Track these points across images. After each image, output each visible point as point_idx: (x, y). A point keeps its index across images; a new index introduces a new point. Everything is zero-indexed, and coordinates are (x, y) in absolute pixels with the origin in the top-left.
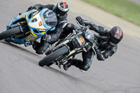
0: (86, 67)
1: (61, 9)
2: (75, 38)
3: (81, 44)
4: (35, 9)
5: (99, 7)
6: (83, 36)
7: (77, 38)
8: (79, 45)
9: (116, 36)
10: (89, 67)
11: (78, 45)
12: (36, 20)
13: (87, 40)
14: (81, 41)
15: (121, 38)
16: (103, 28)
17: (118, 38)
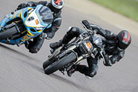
0: (93, 73)
1: (56, 6)
2: (82, 44)
3: (89, 50)
4: (29, 6)
5: (107, 7)
6: (91, 41)
7: (85, 44)
8: (87, 50)
9: (124, 41)
10: (95, 74)
11: (85, 51)
12: (32, 18)
13: (95, 45)
14: (88, 46)
15: (129, 43)
16: (110, 32)
17: (127, 43)
